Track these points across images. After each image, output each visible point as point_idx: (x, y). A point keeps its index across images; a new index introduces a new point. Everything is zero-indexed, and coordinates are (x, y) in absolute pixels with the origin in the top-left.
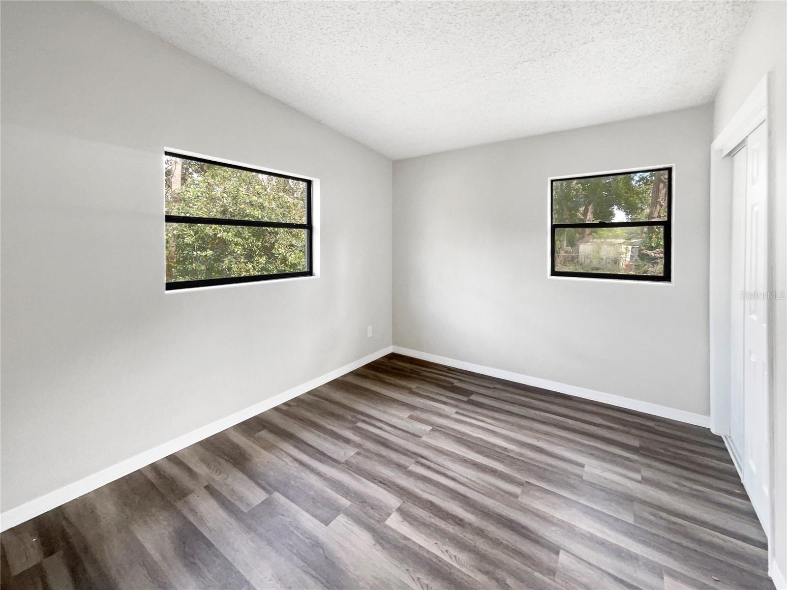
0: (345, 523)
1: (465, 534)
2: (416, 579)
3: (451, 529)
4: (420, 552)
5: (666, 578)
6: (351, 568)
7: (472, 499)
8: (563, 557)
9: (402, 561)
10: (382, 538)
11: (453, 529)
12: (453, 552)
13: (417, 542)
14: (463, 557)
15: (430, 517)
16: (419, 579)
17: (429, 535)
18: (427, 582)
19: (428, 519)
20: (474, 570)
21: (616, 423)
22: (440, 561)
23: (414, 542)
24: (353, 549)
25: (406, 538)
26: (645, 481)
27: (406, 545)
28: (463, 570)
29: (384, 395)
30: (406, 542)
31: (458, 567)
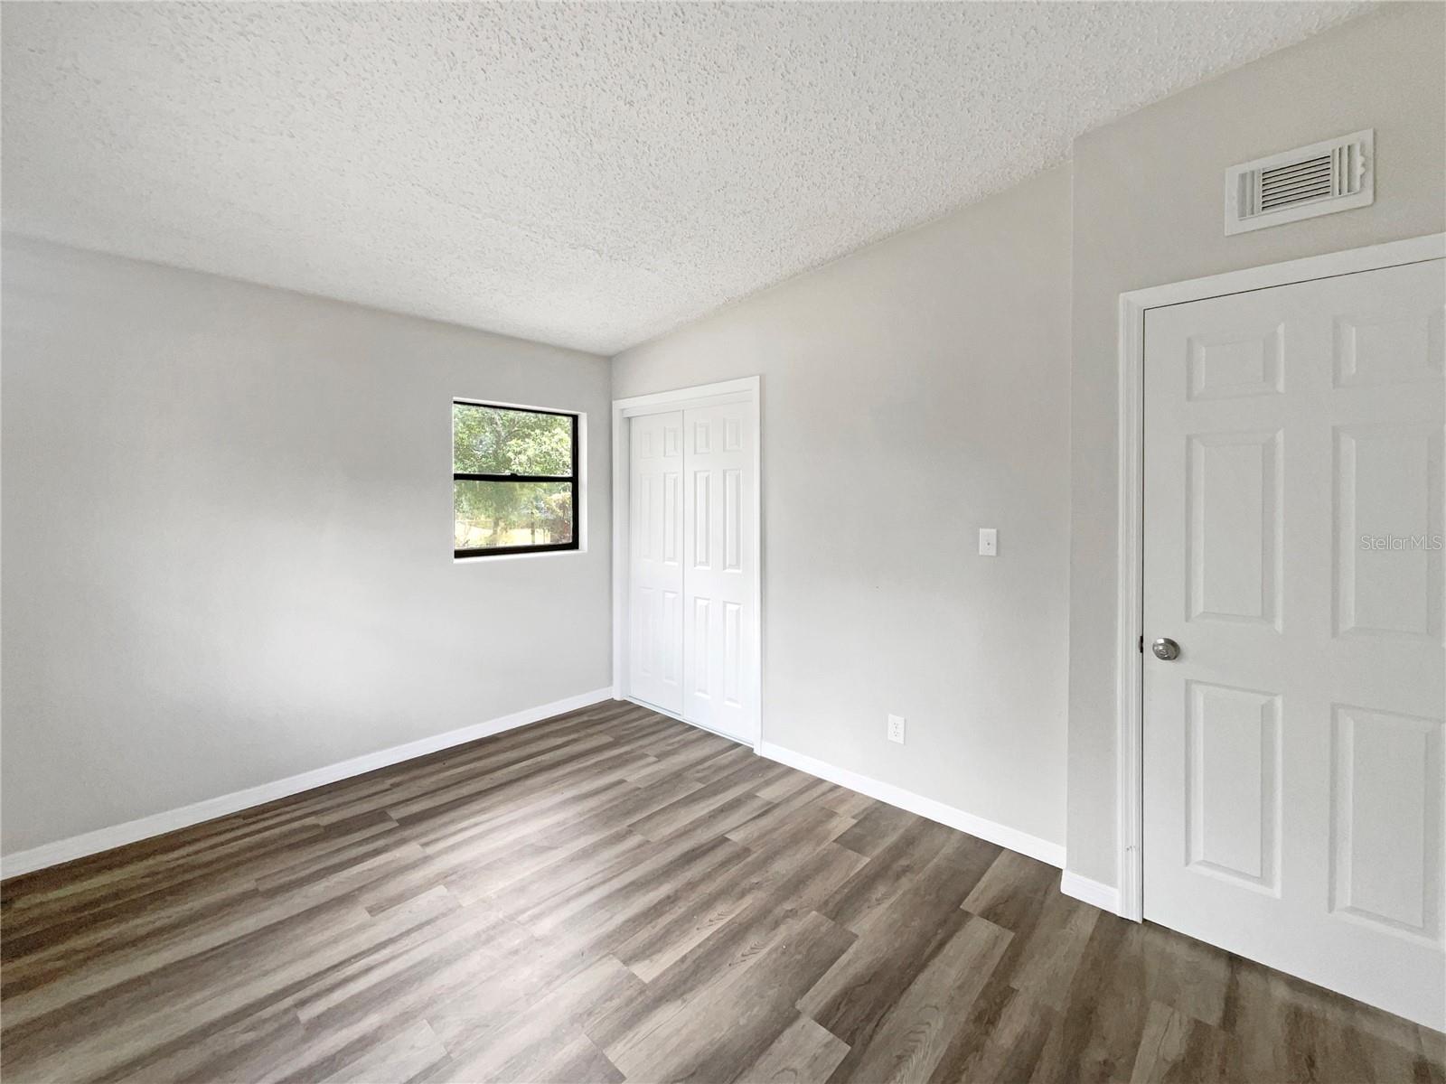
0: (629, 1045)
1: (691, 899)
2: (743, 959)
3: (680, 910)
4: (708, 947)
5: (758, 794)
6: (717, 1035)
7: (637, 879)
8: (733, 837)
9: (716, 970)
10: (674, 990)
11: (680, 908)
12: (713, 915)
13: (691, 948)
14: (721, 908)
15: (653, 928)
16: (743, 955)
17: (684, 933)
18: (748, 948)
19: (657, 929)
20: (740, 902)
21: (570, 734)
22: (723, 931)
23: (690, 952)
24: (684, 1032)
25: (683, 959)
26: (661, 757)
27: (694, 962)
28: (737, 912)
29: (213, 949)
30: (689, 961)
31: (733, 915)
